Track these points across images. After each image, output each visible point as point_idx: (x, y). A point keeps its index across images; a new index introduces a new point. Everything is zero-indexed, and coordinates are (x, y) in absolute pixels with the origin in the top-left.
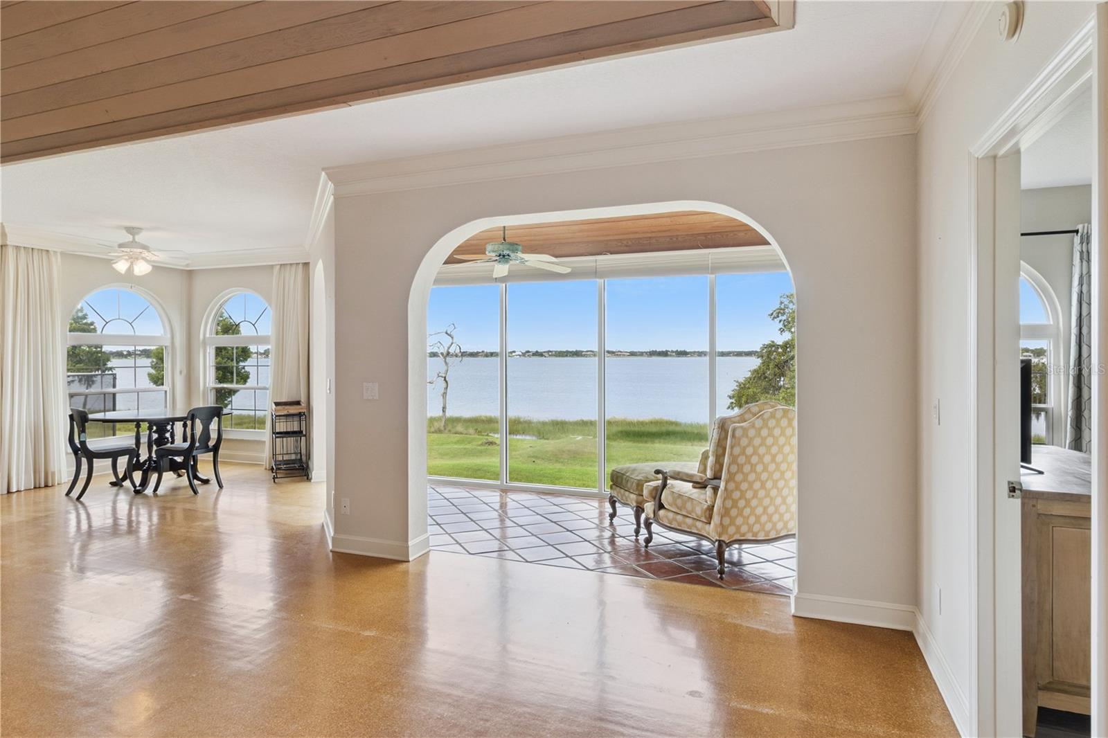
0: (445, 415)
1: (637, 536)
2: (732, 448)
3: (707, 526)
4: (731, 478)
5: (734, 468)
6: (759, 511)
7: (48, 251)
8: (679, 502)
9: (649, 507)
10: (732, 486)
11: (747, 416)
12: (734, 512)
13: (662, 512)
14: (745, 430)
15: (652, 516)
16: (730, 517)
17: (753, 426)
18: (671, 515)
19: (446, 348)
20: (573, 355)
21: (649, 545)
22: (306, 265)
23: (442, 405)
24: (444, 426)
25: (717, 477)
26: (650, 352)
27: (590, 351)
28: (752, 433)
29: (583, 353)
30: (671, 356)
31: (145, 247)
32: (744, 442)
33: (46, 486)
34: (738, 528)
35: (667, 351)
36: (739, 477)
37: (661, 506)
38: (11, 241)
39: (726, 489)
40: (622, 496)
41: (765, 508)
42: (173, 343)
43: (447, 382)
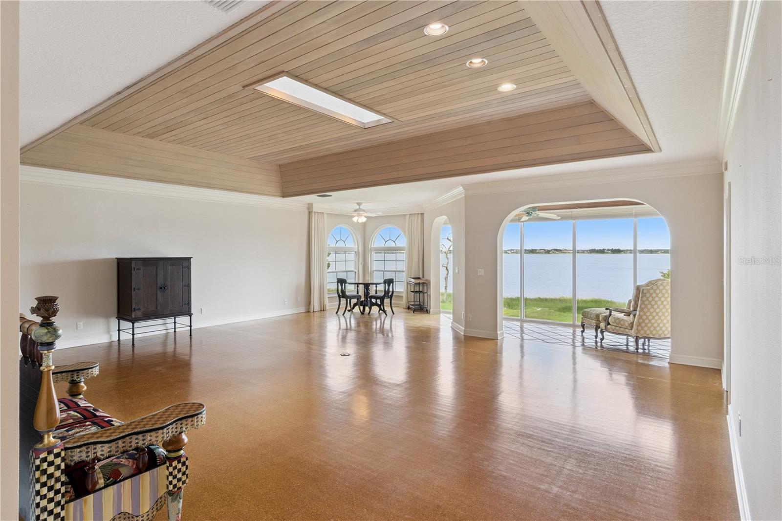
0: (446, 291)
1: (596, 338)
2: (642, 297)
3: (631, 331)
4: (642, 310)
5: (643, 306)
6: (656, 325)
7: (323, 213)
8: (617, 321)
9: (602, 325)
10: (642, 313)
11: (649, 285)
12: (643, 325)
13: (609, 326)
14: (648, 291)
15: (604, 328)
16: (641, 327)
17: (652, 288)
18: (613, 327)
19: (447, 249)
20: (529, 252)
21: (603, 341)
22: (422, 214)
23: (445, 285)
24: (446, 298)
25: (635, 310)
26: (590, 250)
27: (543, 250)
28: (651, 291)
29: (537, 251)
30: (607, 253)
31: (364, 211)
32: (648, 295)
33: (324, 310)
34: (645, 331)
35: (604, 250)
36: (646, 310)
37: (609, 324)
38: (314, 211)
39: (639, 315)
40: (588, 321)
41: (659, 324)
42: (358, 250)
43: (448, 270)
